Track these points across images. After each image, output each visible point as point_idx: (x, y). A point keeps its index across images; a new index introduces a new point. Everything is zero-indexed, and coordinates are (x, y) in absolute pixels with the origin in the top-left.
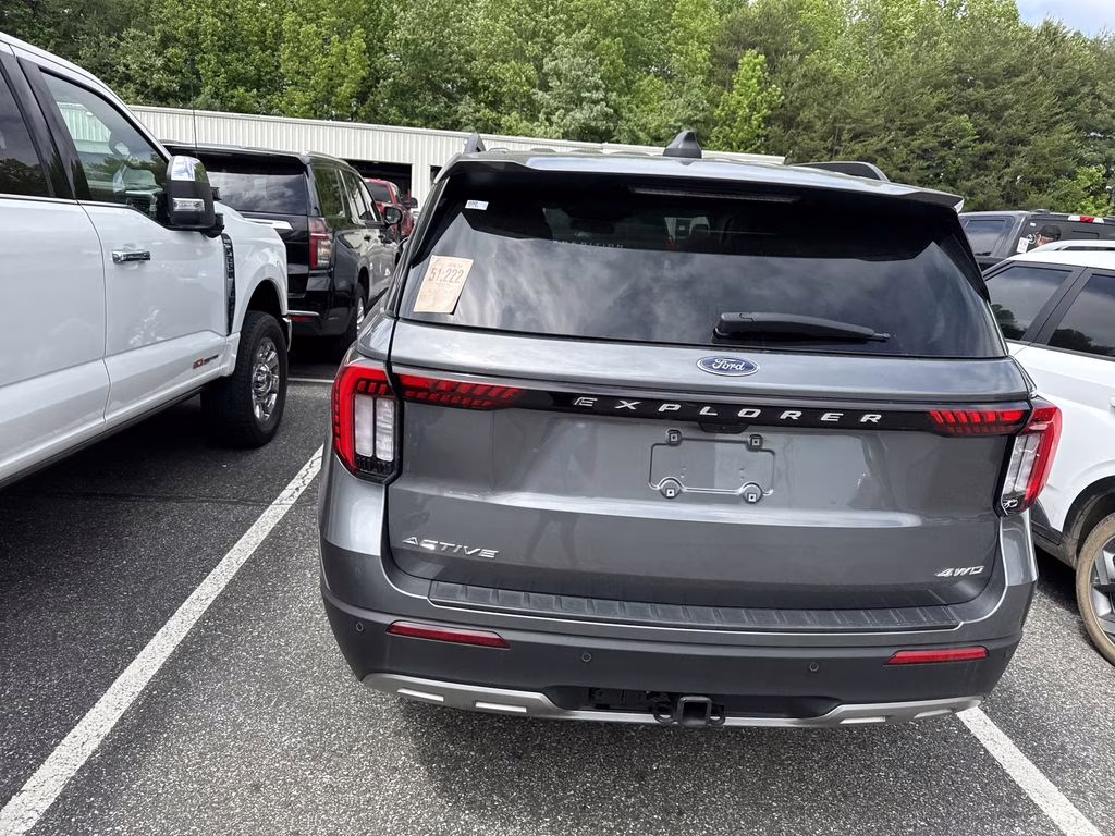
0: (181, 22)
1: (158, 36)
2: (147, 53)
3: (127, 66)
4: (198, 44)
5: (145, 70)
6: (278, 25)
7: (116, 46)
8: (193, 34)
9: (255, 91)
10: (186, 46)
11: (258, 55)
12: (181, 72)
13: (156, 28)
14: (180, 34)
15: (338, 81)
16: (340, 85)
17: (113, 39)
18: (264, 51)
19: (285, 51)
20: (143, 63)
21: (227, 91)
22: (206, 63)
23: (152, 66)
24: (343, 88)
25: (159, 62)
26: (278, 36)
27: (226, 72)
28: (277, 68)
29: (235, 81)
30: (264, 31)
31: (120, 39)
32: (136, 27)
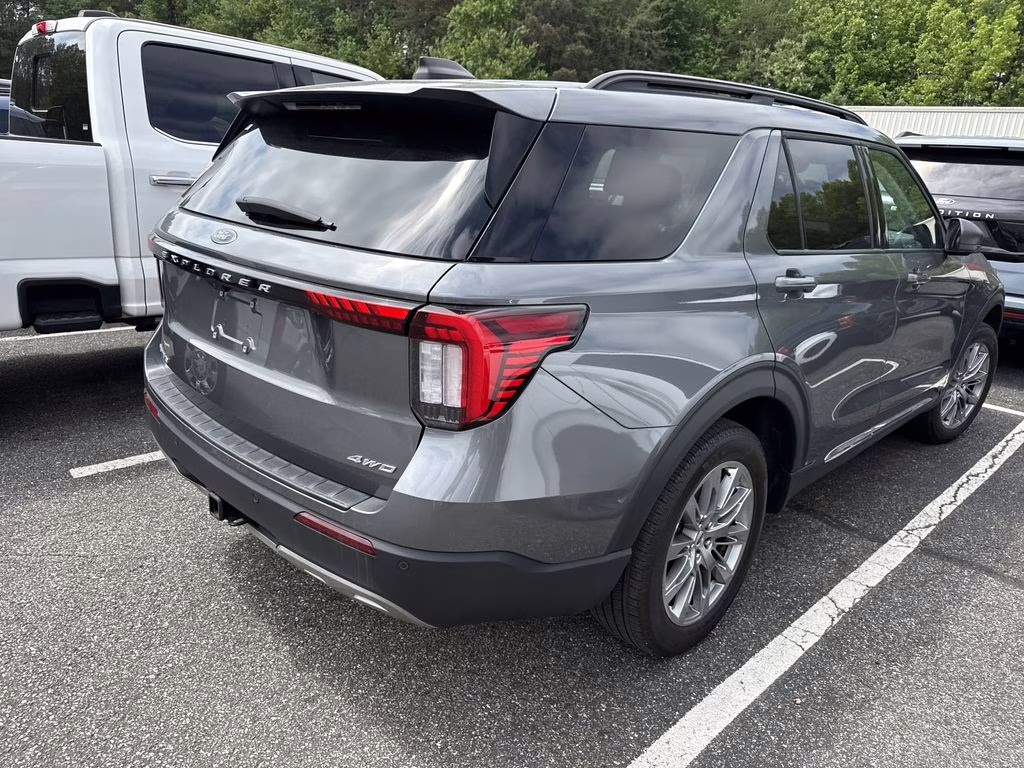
0: (830, 26)
1: (804, 43)
2: (791, 60)
3: (772, 73)
4: (840, 45)
5: (786, 74)
6: (923, 15)
7: (767, 56)
8: (837, 36)
9: (884, 85)
10: (829, 48)
11: (895, 47)
12: (818, 73)
13: (804, 36)
14: (827, 38)
15: (976, 65)
16: (979, 69)
17: (766, 51)
18: (901, 42)
19: (925, 39)
20: (786, 68)
21: (856, 86)
22: (844, 62)
23: (793, 70)
24: (980, 72)
25: (800, 65)
26: (921, 27)
27: (859, 69)
28: (913, 58)
29: (868, 75)
30: (907, 24)
31: (773, 49)
32: (788, 38)
